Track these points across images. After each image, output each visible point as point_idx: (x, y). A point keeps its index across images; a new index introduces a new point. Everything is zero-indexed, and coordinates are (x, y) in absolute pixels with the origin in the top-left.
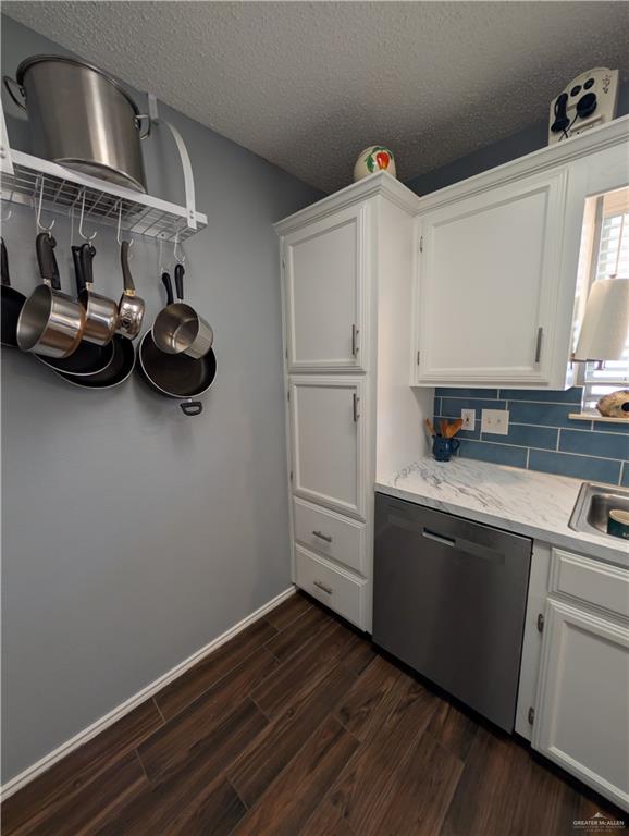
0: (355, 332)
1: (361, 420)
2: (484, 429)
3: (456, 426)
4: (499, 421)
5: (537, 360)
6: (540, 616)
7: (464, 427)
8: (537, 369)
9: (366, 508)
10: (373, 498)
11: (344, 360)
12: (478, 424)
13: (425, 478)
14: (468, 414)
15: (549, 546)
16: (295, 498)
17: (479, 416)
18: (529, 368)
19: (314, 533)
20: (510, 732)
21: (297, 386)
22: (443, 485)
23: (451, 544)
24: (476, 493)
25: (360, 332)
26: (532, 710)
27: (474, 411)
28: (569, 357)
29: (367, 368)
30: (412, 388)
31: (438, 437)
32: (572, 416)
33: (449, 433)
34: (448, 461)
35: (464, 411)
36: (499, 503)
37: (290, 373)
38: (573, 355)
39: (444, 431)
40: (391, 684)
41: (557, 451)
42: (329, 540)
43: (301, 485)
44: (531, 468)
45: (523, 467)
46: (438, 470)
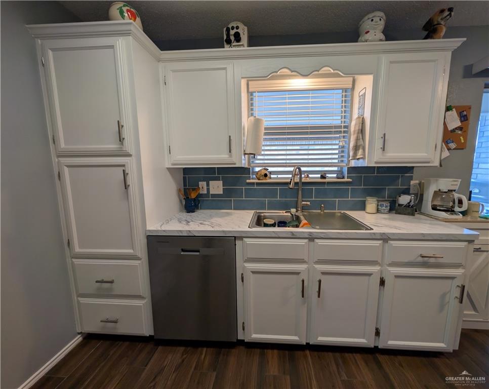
0: (120, 126)
1: (131, 189)
2: (211, 192)
3: (197, 192)
4: (218, 187)
5: (230, 152)
6: (242, 274)
7: (201, 192)
8: (231, 156)
9: (140, 248)
10: (146, 240)
11: (113, 146)
12: (208, 190)
13: (180, 222)
14: (202, 184)
15: (241, 238)
16: (74, 260)
17: (208, 185)
18: (227, 156)
19: (97, 282)
20: (235, 341)
21: (68, 166)
22: (191, 223)
23: (198, 253)
24: (208, 223)
25: (125, 127)
26: (243, 323)
27: (205, 182)
28: (243, 152)
29: (132, 152)
30: (167, 168)
31: (187, 199)
32: (248, 181)
33: (193, 196)
34: (194, 212)
35: (200, 183)
36: (220, 225)
37: (59, 156)
38: (245, 151)
39: (190, 195)
40: (170, 358)
41: (244, 199)
42: (112, 282)
43: (80, 247)
44: (234, 209)
45: (232, 209)
46: (189, 217)
